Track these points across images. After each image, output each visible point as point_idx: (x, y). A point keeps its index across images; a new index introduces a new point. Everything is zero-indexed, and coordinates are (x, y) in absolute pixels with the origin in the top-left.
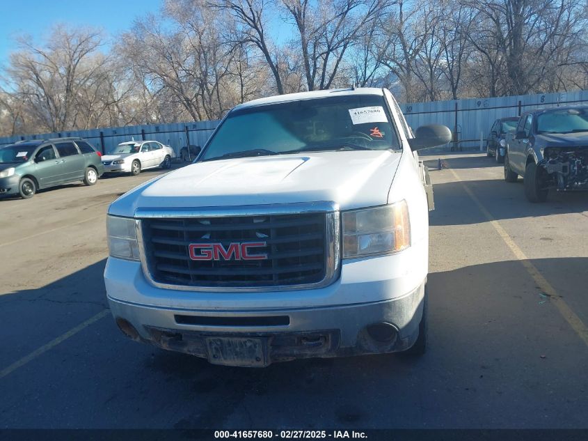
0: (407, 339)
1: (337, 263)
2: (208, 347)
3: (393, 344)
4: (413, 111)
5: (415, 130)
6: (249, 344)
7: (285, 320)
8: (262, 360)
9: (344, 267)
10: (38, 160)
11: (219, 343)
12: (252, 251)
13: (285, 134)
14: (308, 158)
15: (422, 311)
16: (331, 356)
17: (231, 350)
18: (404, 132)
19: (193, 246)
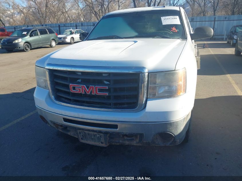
0: (179, 140)
1: (144, 100)
2: (79, 134)
3: (171, 142)
4: (195, 20)
5: (195, 29)
6: (98, 136)
7: (116, 127)
8: (104, 143)
9: (148, 102)
10: (31, 36)
11: (84, 133)
12: (100, 90)
13: (128, 28)
14: (137, 42)
15: (188, 126)
16: (139, 145)
17: (89, 137)
18: (188, 30)
19: (71, 85)
